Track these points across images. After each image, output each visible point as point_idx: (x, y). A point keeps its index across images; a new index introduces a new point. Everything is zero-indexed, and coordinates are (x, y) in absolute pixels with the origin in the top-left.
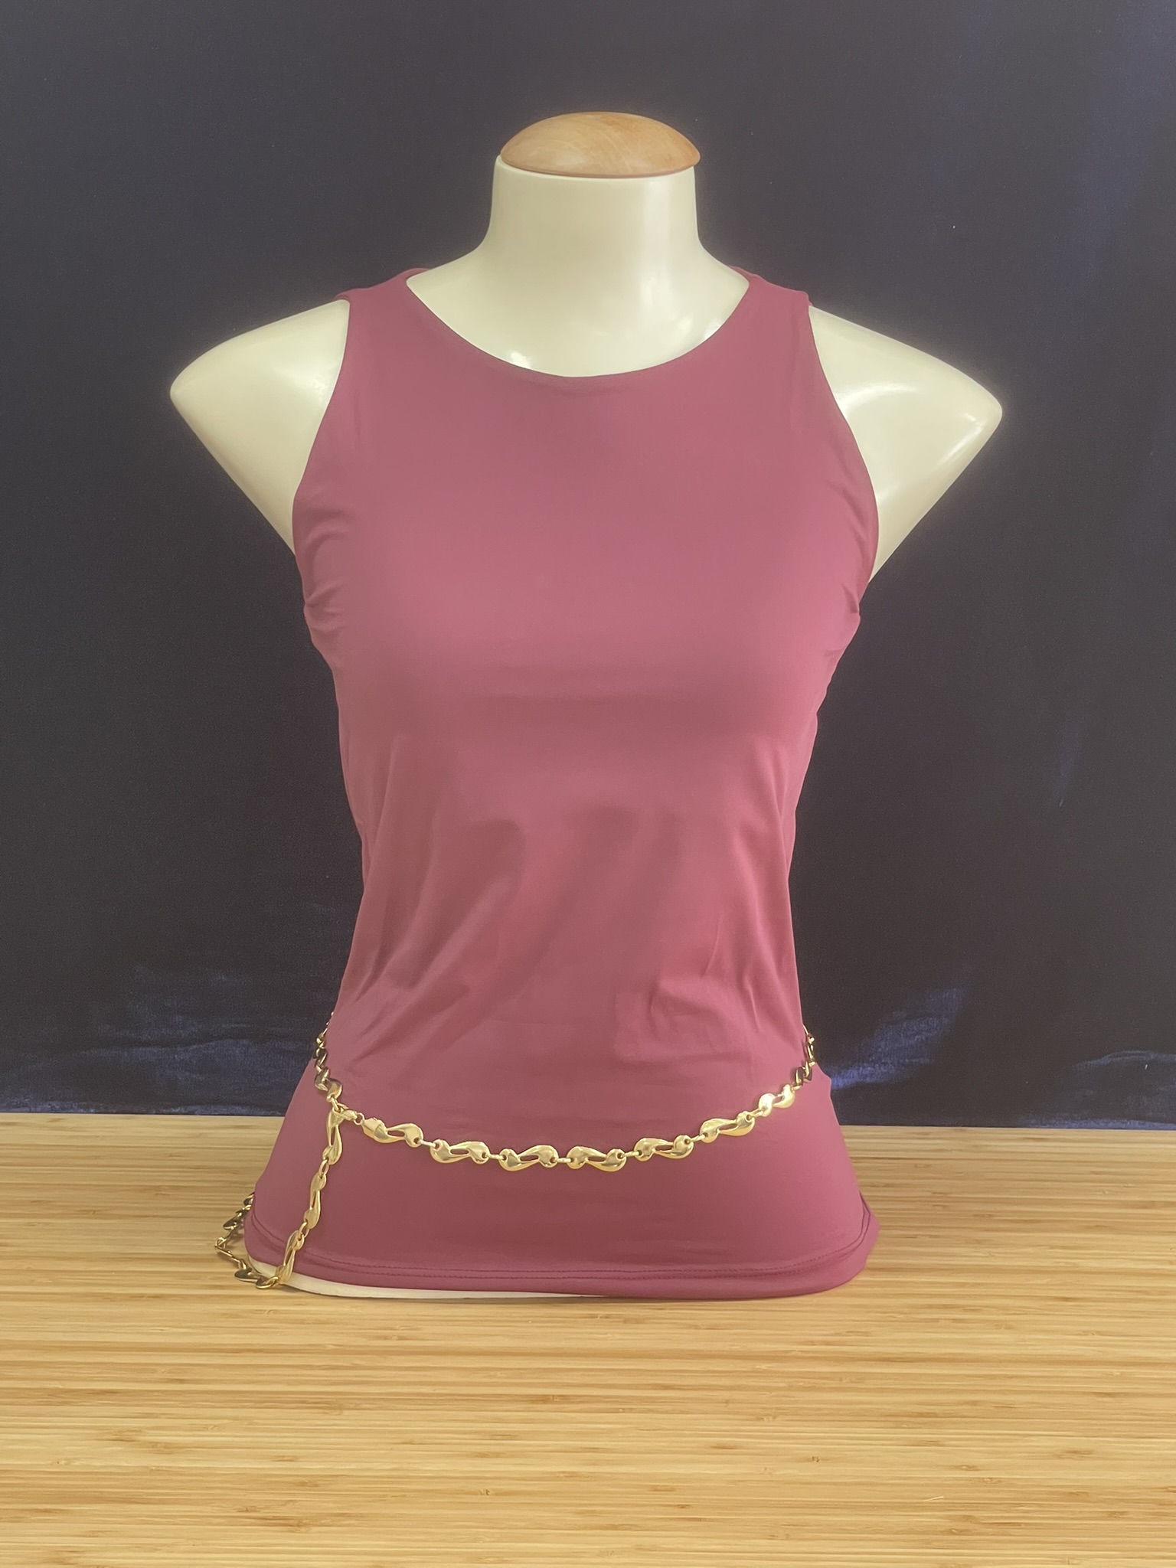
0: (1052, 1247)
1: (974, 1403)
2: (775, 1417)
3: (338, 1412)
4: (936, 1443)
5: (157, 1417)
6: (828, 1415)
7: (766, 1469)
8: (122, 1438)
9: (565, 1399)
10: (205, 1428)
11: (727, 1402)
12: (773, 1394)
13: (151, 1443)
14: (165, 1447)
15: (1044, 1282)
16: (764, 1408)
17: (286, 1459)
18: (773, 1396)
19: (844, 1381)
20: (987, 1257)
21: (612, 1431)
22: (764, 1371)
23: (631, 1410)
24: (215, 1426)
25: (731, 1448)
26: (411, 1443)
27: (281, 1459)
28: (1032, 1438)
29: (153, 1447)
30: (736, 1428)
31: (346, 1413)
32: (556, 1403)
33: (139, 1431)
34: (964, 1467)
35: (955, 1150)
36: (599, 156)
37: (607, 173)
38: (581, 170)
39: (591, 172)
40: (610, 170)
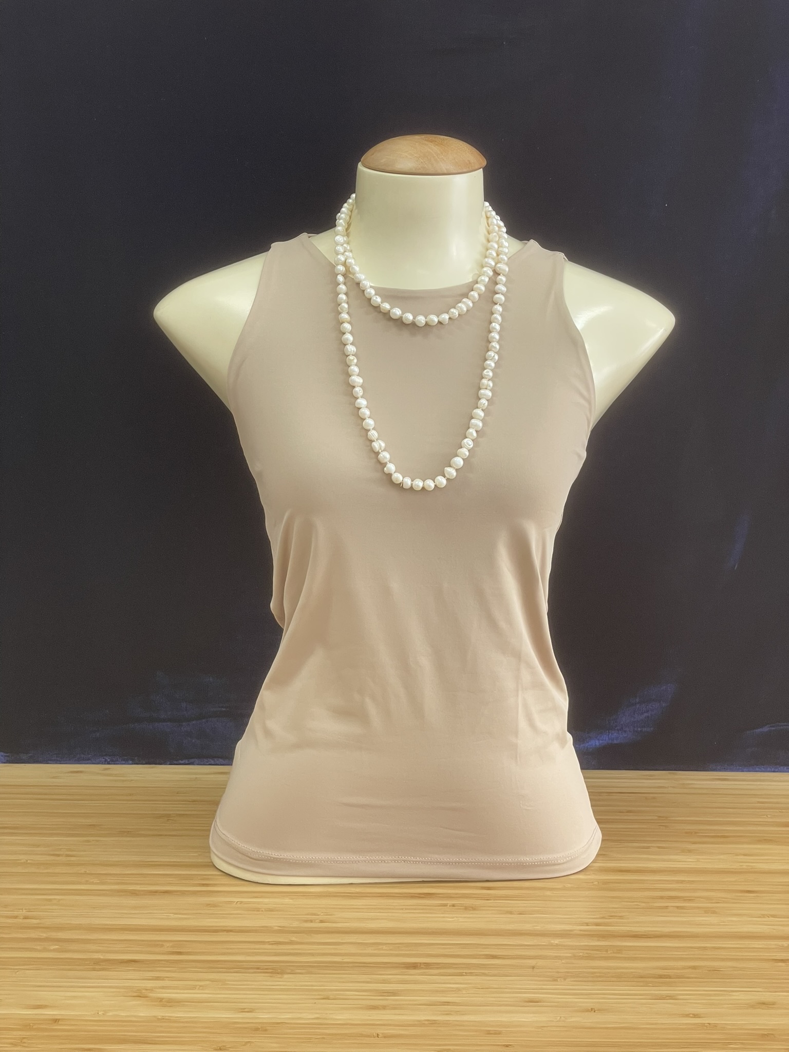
0: (737, 855)
1: (694, 968)
2: (565, 979)
3: (280, 976)
4: (671, 997)
5: (163, 980)
6: (600, 977)
7: (561, 1017)
8: (140, 995)
9: (428, 966)
10: (194, 988)
11: (533, 968)
12: (563, 961)
13: (158, 998)
14: (167, 1002)
15: (734, 880)
16: (558, 972)
17: (246, 1010)
18: (563, 963)
19: (609, 952)
20: (696, 862)
21: (459, 990)
22: (557, 945)
23: (471, 974)
24: (201, 986)
25: (538, 1002)
26: (328, 999)
27: (243, 1010)
28: (734, 994)
29: (160, 1002)
30: (540, 987)
31: (286, 976)
32: (422, 968)
33: (151, 990)
34: (691, 1015)
35: (671, 787)
36: (425, 162)
37: (430, 172)
38: (414, 171)
39: (420, 171)
40: (431, 171)
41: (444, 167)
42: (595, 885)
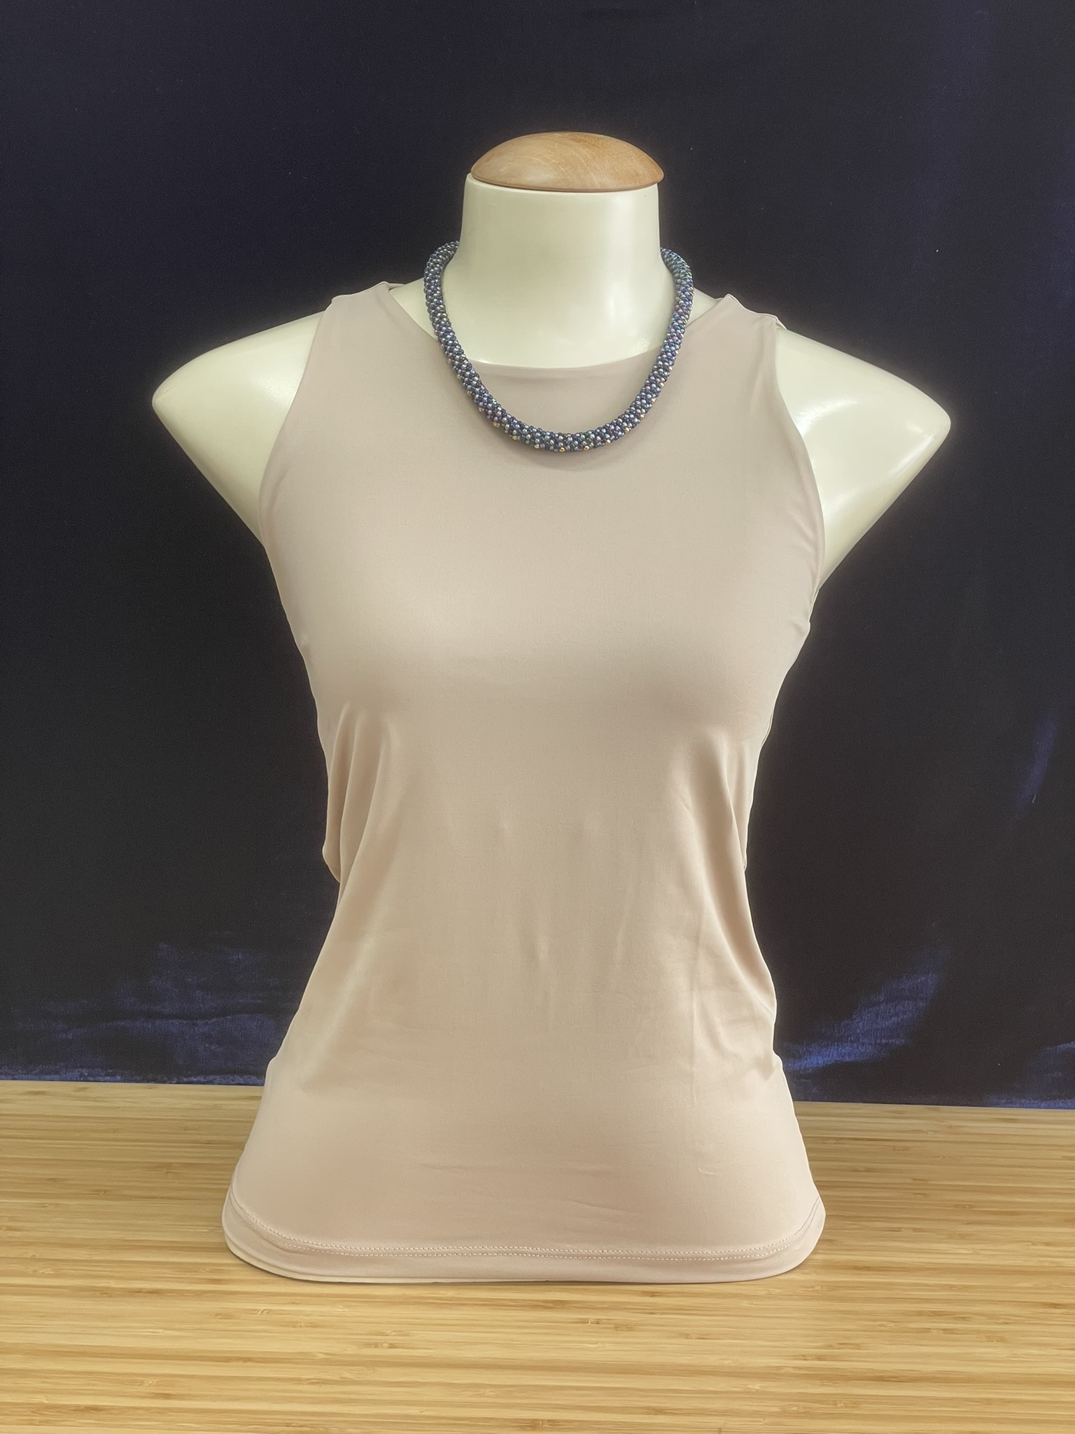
35: (931, 1131)
36: (567, 172)
37: (575, 187)
38: (550, 185)
39: (559, 186)
40: (577, 185)
41: (596, 180)
42: (817, 1290)
